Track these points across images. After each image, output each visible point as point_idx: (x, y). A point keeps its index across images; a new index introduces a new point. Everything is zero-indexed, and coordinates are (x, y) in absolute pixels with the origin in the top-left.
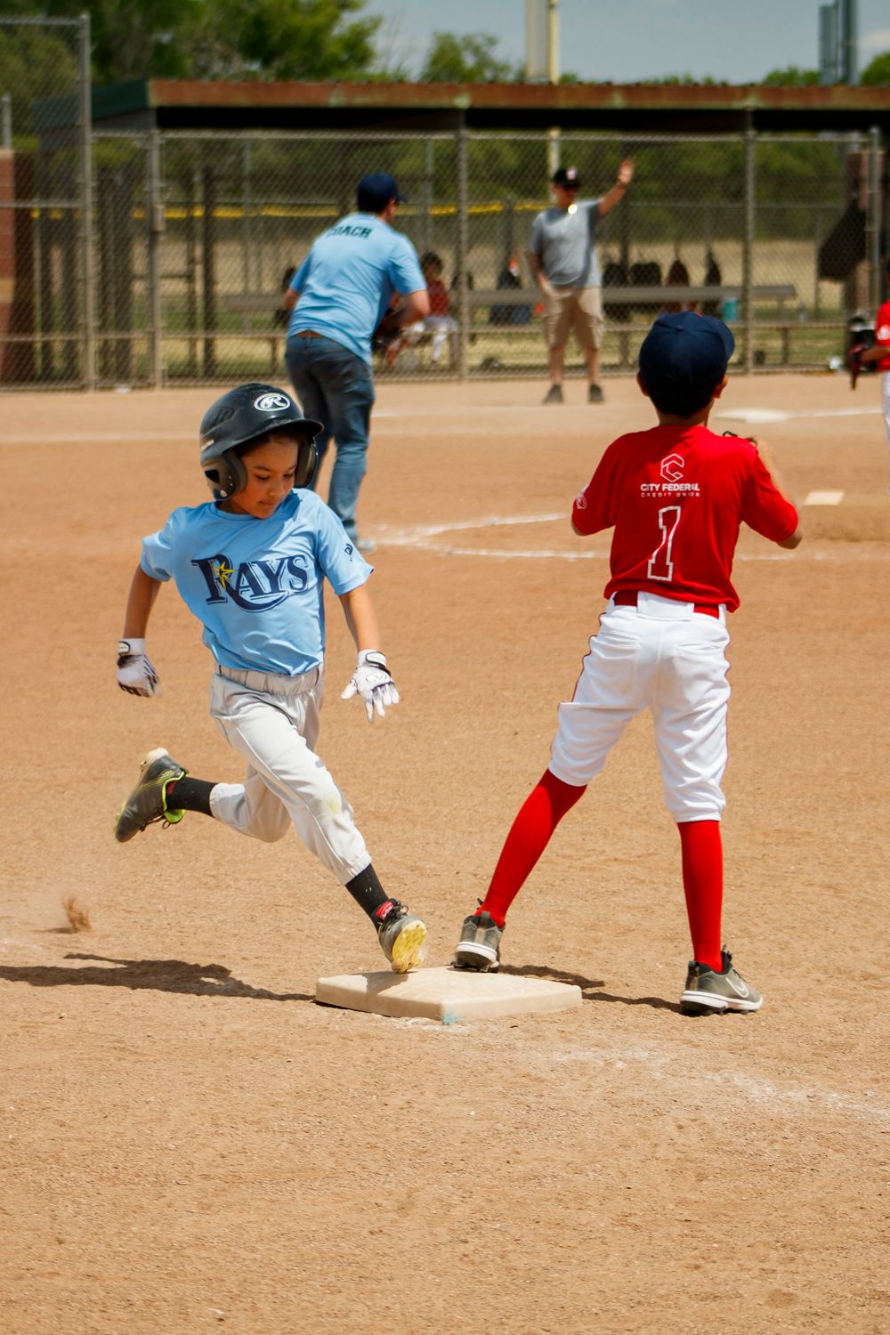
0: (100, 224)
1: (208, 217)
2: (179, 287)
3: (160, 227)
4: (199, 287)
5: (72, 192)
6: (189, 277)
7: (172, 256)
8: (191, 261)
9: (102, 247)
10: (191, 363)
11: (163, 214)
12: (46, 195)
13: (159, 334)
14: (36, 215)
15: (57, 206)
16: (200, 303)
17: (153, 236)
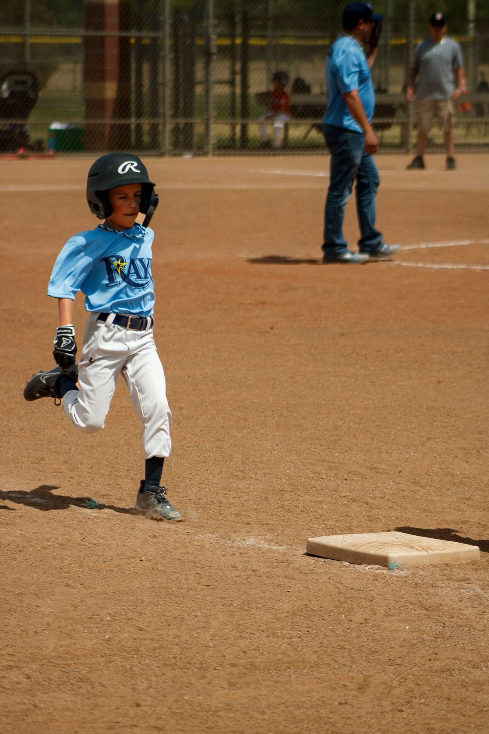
0: (175, 48)
1: (245, 44)
2: (225, 90)
3: (214, 50)
4: (238, 90)
5: (156, 26)
6: (232, 83)
7: (221, 70)
8: (233, 73)
9: (176, 62)
10: (233, 139)
11: (216, 42)
12: (140, 28)
13: (212, 120)
14: (133, 41)
15: (147, 35)
16: (238, 101)
17: (208, 56)
